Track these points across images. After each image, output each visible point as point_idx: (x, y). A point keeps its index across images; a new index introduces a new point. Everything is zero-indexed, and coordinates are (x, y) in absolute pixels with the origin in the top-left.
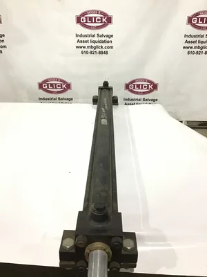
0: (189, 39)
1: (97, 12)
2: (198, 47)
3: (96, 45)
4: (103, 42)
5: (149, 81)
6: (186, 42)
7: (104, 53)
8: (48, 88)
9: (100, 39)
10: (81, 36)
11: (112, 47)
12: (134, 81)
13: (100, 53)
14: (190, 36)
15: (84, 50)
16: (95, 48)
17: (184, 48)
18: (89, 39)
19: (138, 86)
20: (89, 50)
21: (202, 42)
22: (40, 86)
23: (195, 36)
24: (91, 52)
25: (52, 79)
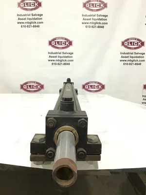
0: (123, 55)
1: (63, 38)
2: (130, 61)
3: (62, 59)
4: (67, 57)
5: (98, 83)
6: (122, 57)
7: (68, 64)
8: (27, 88)
9: (64, 55)
10: (52, 53)
11: (72, 60)
12: (88, 83)
13: (64, 64)
14: (124, 53)
15: (53, 62)
16: (61, 61)
17: (121, 61)
18: (57, 55)
19: (91, 86)
20: (57, 62)
21: (132, 57)
22: (22, 87)
23: (127, 53)
24: (58, 64)
25: (31, 82)
